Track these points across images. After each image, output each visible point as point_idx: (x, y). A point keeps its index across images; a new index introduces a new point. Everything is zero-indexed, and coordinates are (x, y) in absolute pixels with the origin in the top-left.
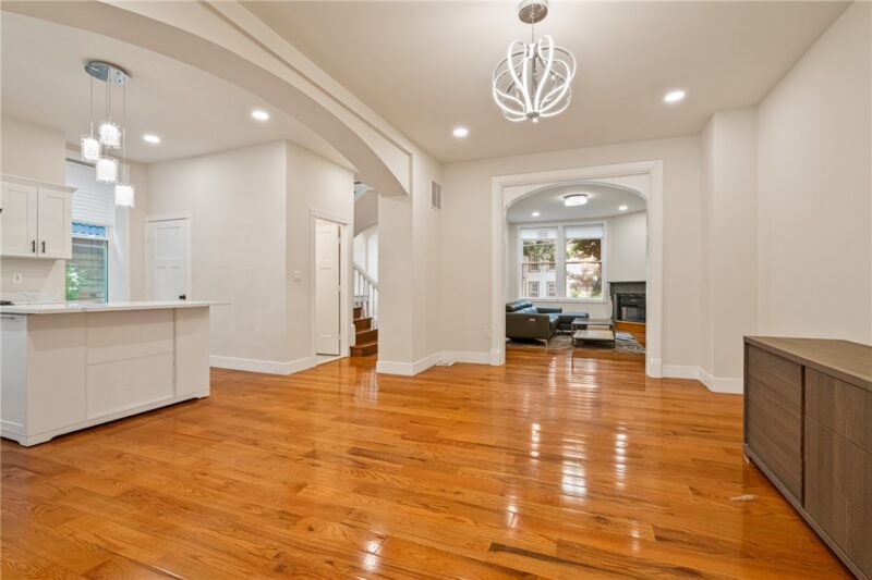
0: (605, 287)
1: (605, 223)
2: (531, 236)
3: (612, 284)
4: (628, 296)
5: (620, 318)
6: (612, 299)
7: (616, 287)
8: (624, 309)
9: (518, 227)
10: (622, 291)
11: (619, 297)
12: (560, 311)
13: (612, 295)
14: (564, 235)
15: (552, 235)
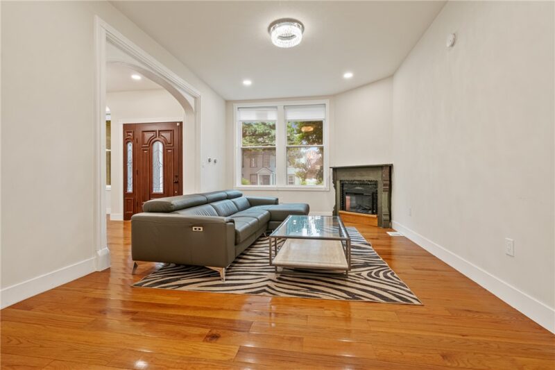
0: (328, 174)
1: (327, 102)
2: (250, 116)
3: (335, 170)
4: (352, 183)
5: (343, 208)
6: (335, 187)
7: (339, 173)
8: (348, 198)
9: (236, 106)
10: (346, 177)
11: (342, 185)
12: (276, 202)
13: (335, 182)
14: (285, 116)
15: (271, 117)
